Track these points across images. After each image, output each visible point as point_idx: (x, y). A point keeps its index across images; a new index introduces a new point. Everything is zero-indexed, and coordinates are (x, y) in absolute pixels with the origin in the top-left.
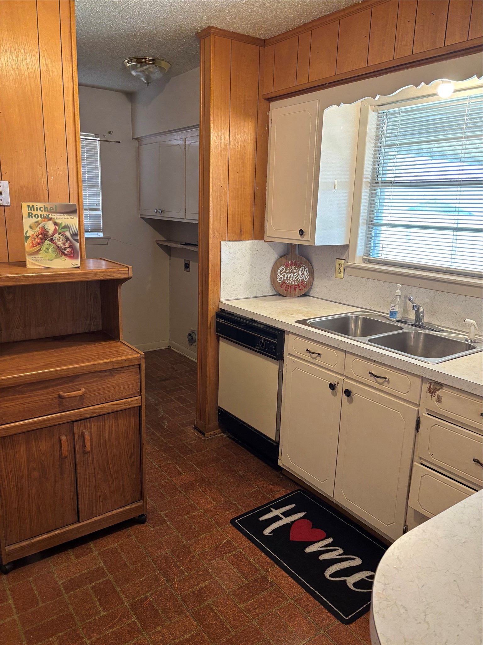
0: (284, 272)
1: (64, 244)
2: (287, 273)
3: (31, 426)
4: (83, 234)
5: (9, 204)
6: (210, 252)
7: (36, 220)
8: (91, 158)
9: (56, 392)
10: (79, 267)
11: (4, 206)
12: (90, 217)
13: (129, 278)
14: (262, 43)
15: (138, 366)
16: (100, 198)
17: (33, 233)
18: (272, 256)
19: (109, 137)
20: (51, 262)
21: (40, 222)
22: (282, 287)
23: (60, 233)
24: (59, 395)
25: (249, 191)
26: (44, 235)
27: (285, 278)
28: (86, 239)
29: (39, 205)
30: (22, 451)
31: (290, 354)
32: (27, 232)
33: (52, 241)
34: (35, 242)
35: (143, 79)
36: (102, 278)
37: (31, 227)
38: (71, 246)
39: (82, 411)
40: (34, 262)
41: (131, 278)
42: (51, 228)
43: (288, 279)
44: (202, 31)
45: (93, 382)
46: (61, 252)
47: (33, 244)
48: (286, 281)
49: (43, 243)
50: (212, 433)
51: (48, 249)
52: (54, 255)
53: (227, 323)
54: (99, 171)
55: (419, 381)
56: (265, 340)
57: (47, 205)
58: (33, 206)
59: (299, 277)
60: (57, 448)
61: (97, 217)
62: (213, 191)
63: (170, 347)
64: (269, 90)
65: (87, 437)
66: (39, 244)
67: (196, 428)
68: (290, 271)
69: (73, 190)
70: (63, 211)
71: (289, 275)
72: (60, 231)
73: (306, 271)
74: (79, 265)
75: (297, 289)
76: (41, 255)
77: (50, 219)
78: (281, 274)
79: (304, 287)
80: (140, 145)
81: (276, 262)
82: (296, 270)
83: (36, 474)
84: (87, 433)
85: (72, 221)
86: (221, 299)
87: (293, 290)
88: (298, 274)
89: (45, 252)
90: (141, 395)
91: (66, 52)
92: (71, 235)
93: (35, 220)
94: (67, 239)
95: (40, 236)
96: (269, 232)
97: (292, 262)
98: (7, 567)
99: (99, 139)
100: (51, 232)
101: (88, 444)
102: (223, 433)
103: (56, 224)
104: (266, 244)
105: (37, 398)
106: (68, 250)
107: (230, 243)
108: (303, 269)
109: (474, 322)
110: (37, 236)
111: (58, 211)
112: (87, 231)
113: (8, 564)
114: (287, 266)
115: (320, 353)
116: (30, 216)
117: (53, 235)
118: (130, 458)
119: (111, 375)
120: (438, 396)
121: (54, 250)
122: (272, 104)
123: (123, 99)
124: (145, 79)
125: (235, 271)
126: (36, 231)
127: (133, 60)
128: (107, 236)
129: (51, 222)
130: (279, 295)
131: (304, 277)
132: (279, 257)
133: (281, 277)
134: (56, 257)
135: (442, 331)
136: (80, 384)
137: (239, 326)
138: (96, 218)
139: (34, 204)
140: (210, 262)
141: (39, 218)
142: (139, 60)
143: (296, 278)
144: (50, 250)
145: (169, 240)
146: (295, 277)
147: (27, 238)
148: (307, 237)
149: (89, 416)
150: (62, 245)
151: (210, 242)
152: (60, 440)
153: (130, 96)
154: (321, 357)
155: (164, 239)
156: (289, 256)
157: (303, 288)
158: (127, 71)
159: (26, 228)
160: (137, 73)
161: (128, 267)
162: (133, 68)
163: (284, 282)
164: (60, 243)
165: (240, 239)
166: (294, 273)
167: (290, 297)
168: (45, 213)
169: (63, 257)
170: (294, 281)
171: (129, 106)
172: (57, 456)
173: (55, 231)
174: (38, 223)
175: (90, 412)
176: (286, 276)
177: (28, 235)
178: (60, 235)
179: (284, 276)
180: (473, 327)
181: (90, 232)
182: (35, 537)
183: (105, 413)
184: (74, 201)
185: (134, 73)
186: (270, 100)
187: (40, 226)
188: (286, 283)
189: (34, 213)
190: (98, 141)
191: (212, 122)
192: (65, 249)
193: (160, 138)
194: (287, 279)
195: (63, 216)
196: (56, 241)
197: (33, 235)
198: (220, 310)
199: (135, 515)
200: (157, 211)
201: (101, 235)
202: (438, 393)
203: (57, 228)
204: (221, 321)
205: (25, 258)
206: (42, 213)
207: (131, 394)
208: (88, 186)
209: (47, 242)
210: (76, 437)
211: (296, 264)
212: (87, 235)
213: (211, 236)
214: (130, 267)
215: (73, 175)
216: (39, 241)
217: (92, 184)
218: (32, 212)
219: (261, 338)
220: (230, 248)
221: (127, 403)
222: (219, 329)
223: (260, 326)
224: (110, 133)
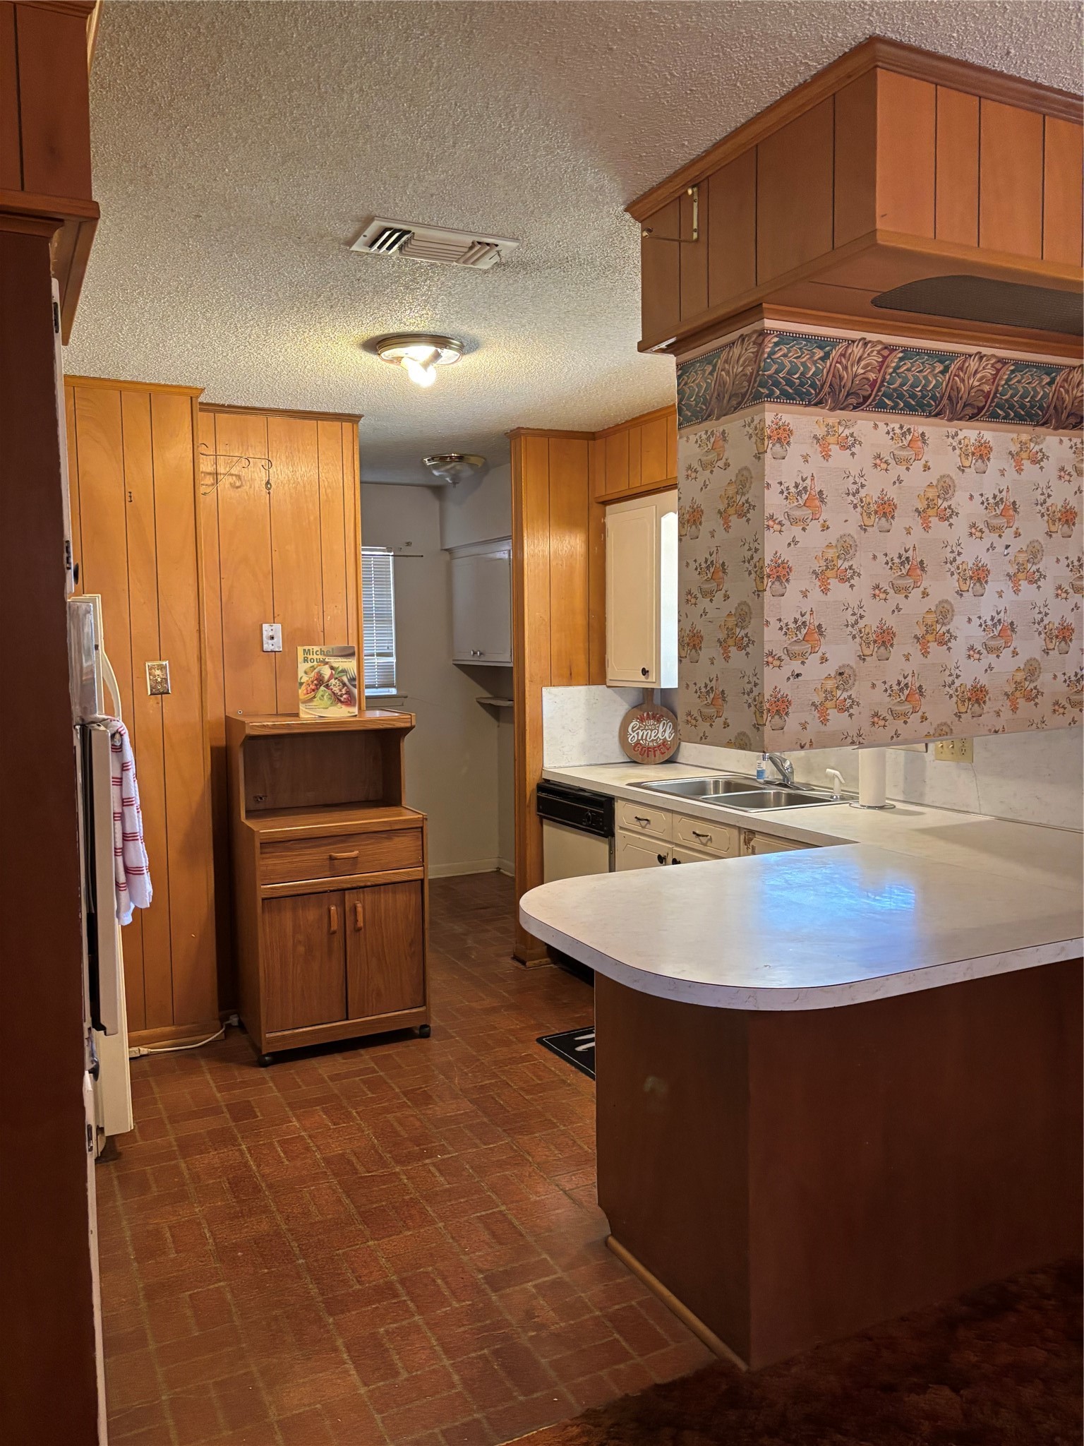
0: (638, 729)
1: (340, 690)
2: (642, 730)
3: (298, 889)
4: (364, 690)
5: (281, 650)
6: (527, 701)
7: (312, 664)
8: (381, 582)
9: (326, 853)
10: (356, 716)
11: (275, 652)
12: (378, 666)
13: (412, 728)
14: (591, 436)
15: (420, 830)
16: (394, 638)
17: (308, 679)
18: (621, 708)
19: (407, 551)
20: (325, 710)
21: (315, 666)
22: (636, 749)
23: (337, 678)
24: (330, 856)
25: (580, 621)
26: (320, 681)
27: (640, 738)
28: (368, 698)
29: (316, 648)
30: (287, 919)
31: (621, 828)
32: (301, 678)
33: (327, 686)
34: (309, 689)
35: (448, 479)
36: (381, 727)
37: (306, 673)
38: (348, 693)
39: (353, 878)
40: (306, 710)
41: (414, 727)
42: (326, 672)
43: (644, 738)
44: (511, 431)
45: (368, 844)
46: (337, 699)
47: (307, 691)
48: (641, 741)
49: (318, 689)
50: (536, 962)
51: (323, 696)
52: (329, 703)
53: (551, 797)
54: (392, 599)
55: (736, 832)
56: (591, 811)
57: (324, 648)
58: (309, 650)
59: (660, 735)
60: (326, 920)
61: (389, 666)
62: (530, 624)
63: (500, 869)
64: (602, 491)
65: (360, 909)
66: (313, 690)
67: (515, 958)
68: (647, 728)
69: (353, 631)
70: (340, 654)
71: (645, 733)
72: (336, 676)
73: (668, 727)
74: (357, 713)
75: (658, 753)
76: (316, 702)
77: (327, 663)
78: (633, 732)
79: (668, 749)
80: (452, 559)
81: (627, 714)
82: (655, 725)
83: (301, 949)
84: (359, 906)
85: (350, 665)
86: (545, 765)
87: (651, 754)
88: (658, 730)
89: (320, 699)
90: (423, 866)
91: (348, 463)
92: (348, 680)
93: (310, 664)
94: (344, 685)
95: (315, 682)
96: (613, 672)
97: (648, 714)
98: (267, 1058)
99: (392, 554)
100: (326, 677)
101: (360, 918)
102: (555, 964)
103: (332, 668)
104: (610, 690)
105: (306, 858)
106: (345, 696)
107: (554, 690)
108: (664, 723)
109: (837, 773)
110: (312, 682)
111: (335, 654)
112: (368, 687)
113: (268, 1055)
114: (642, 720)
115: (649, 819)
116: (305, 660)
117: (328, 681)
118: (411, 945)
119: (389, 838)
120: (753, 847)
121: (329, 697)
122: (608, 508)
123: (428, 495)
124: (451, 480)
125: (563, 728)
126: (311, 676)
127: (435, 459)
128: (403, 693)
129: (327, 666)
130: (634, 762)
131: (667, 735)
132: (630, 708)
133: (634, 736)
134: (332, 705)
135: (813, 790)
136: (354, 846)
137: (565, 798)
138: (387, 667)
139: (310, 648)
140: (527, 715)
141: (315, 663)
142: (443, 459)
143: (655, 737)
144: (325, 697)
145: (496, 697)
146: (653, 735)
147: (301, 684)
148: (652, 677)
149: (362, 884)
150: (338, 691)
151: (527, 689)
152: (329, 911)
153: (438, 490)
154: (650, 824)
155: (490, 696)
156: (645, 706)
157: (666, 751)
158: (428, 470)
159: (301, 673)
160: (440, 473)
161: (411, 715)
162: (435, 467)
163: (638, 743)
164: (336, 690)
165: (570, 685)
166: (652, 730)
167: (647, 764)
168: (321, 657)
169: (339, 704)
170: (653, 740)
171: (436, 504)
172: (325, 930)
173: (331, 677)
174: (313, 668)
175: (363, 879)
176: (641, 734)
177: (302, 681)
178: (336, 681)
179: (638, 734)
180: (836, 779)
181: (377, 688)
182: (298, 1028)
183: (380, 883)
184: (353, 643)
185: (436, 473)
186: (606, 503)
187: (316, 670)
188: (641, 744)
189: (310, 657)
190: (391, 557)
191: (525, 538)
192: (341, 696)
193: (475, 550)
194: (642, 739)
195: (340, 659)
196: (332, 687)
197: (308, 681)
198: (543, 781)
199: (415, 1024)
200: (475, 653)
201: (393, 691)
202: (752, 843)
203: (334, 672)
204: (543, 795)
205: (299, 708)
206: (318, 657)
207: (411, 864)
208: (376, 621)
209: (322, 688)
210: (347, 909)
211: (654, 718)
212: (368, 692)
213: (527, 681)
214: (412, 714)
215: (353, 614)
216: (313, 687)
217: (382, 618)
218: (308, 656)
219: (587, 810)
220: (556, 696)
221: (408, 872)
222: (541, 807)
223: (586, 794)
224: (408, 544)
